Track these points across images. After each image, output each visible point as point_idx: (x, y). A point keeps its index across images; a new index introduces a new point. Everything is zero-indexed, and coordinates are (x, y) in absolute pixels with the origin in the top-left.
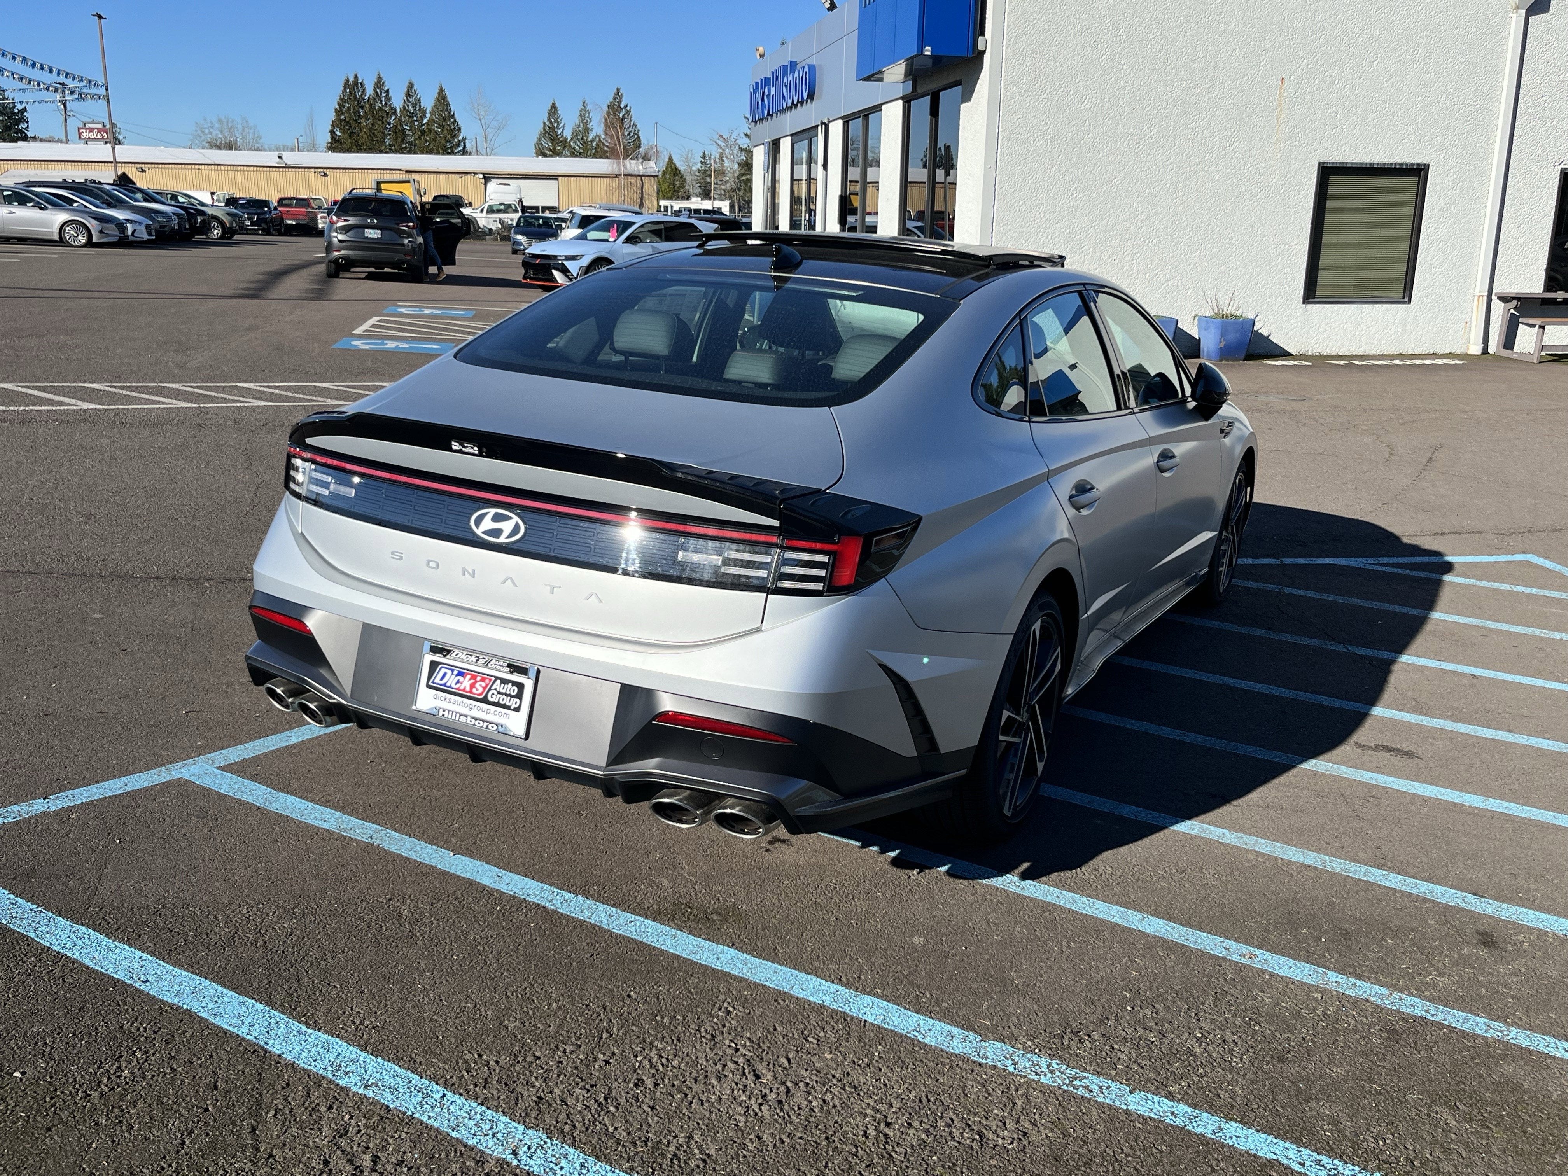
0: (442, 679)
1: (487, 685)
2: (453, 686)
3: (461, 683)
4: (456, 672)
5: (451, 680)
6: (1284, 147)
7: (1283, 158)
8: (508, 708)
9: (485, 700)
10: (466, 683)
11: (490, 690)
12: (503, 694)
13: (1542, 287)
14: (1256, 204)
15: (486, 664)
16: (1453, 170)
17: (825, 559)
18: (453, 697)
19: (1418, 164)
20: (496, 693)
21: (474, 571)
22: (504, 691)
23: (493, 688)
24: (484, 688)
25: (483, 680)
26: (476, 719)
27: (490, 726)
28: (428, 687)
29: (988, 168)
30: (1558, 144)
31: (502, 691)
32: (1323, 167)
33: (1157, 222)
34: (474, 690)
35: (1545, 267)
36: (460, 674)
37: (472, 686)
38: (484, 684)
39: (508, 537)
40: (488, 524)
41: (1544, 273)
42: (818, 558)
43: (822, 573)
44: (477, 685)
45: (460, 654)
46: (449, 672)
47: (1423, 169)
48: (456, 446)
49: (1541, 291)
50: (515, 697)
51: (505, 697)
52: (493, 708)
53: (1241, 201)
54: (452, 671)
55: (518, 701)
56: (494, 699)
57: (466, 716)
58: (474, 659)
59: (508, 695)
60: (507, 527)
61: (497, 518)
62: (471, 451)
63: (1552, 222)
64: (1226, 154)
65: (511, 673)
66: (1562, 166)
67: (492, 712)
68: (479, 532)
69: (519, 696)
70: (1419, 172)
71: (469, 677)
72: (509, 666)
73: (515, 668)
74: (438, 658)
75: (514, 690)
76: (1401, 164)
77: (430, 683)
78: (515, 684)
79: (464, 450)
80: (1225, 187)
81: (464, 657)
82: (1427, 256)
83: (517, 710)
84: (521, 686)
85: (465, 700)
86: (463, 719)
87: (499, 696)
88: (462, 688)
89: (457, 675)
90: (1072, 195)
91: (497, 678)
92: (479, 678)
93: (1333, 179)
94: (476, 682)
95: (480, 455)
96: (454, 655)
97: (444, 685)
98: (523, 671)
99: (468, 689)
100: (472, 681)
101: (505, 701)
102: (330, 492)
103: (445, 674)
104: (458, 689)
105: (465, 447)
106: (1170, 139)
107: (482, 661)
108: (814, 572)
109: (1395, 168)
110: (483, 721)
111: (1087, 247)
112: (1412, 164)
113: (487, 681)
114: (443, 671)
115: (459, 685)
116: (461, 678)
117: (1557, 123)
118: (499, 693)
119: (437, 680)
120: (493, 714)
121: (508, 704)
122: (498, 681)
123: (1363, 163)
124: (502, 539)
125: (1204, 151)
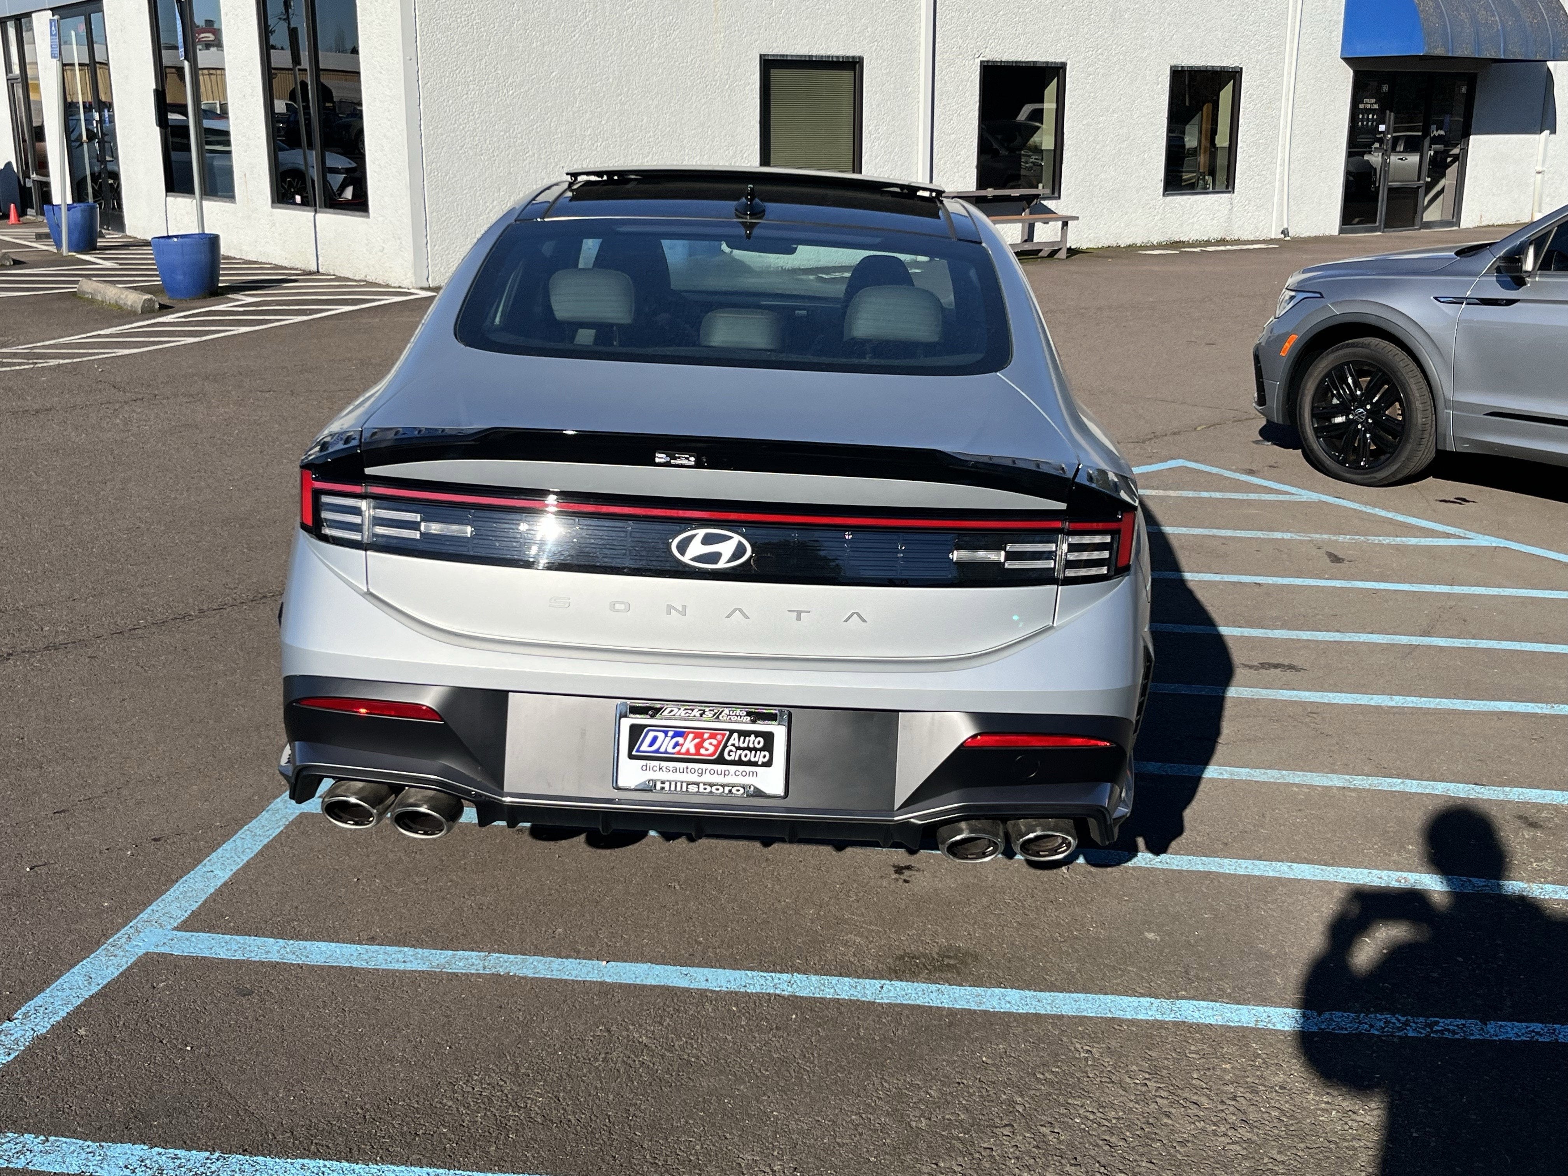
0: (651, 745)
1: (720, 742)
2: (670, 750)
3: (682, 745)
4: (670, 734)
5: (666, 744)
6: (725, 37)
7: (725, 50)
8: (755, 764)
9: (721, 760)
10: (689, 744)
11: (725, 746)
12: (744, 749)
13: (975, 184)
14: (703, 101)
15: (717, 717)
16: (885, 64)
17: (1108, 539)
18: (671, 765)
19: (853, 57)
20: (734, 749)
21: (685, 607)
22: (745, 745)
23: (729, 744)
24: (717, 747)
25: (712, 736)
26: (711, 785)
27: (734, 790)
28: (631, 757)
29: (407, 60)
30: (975, 36)
31: (742, 745)
32: (765, 60)
33: (604, 122)
34: (702, 751)
35: (975, 163)
36: (676, 735)
37: (698, 746)
38: (715, 742)
39: (728, 562)
40: (696, 548)
41: (975, 170)
42: (1098, 539)
43: (1106, 554)
44: (706, 744)
45: (676, 710)
46: (661, 735)
47: (858, 62)
48: (660, 458)
49: (974, 189)
50: (761, 750)
51: (748, 752)
52: (732, 768)
53: (688, 98)
54: (666, 733)
55: (767, 754)
56: (734, 757)
57: (698, 784)
58: (696, 713)
59: (750, 750)
60: (727, 549)
61: (707, 540)
62: (686, 462)
63: (977, 117)
64: (667, 44)
65: (753, 722)
66: (981, 59)
67: (732, 772)
68: (686, 559)
69: (769, 746)
70: (854, 65)
71: (691, 736)
72: (749, 714)
73: (756, 716)
74: (640, 720)
75: (760, 742)
76: (837, 57)
77: (634, 753)
78: (758, 734)
79: (673, 462)
80: (670, 82)
81: (682, 713)
82: (871, 156)
83: (768, 764)
84: (768, 738)
85: (690, 765)
86: (693, 789)
87: (739, 752)
88: (683, 750)
89: (673, 737)
90: (508, 92)
91: (732, 732)
92: (706, 736)
93: (774, 73)
94: (704, 740)
95: (699, 465)
96: (665, 713)
97: (657, 751)
98: (771, 717)
99: (692, 750)
100: (697, 740)
101: (751, 756)
102: (422, 534)
103: (655, 739)
104: (679, 753)
105: (675, 459)
106: (608, 26)
107: (708, 714)
108: (1096, 555)
109: (833, 61)
110: (723, 786)
111: (530, 153)
112: (848, 57)
113: (719, 737)
114: (651, 735)
115: (678, 748)
116: (680, 740)
117: (973, 14)
118: (738, 748)
119: (645, 747)
120: (735, 776)
121: (753, 759)
122: (736, 735)
123: (801, 56)
124: (722, 565)
125: (644, 41)
